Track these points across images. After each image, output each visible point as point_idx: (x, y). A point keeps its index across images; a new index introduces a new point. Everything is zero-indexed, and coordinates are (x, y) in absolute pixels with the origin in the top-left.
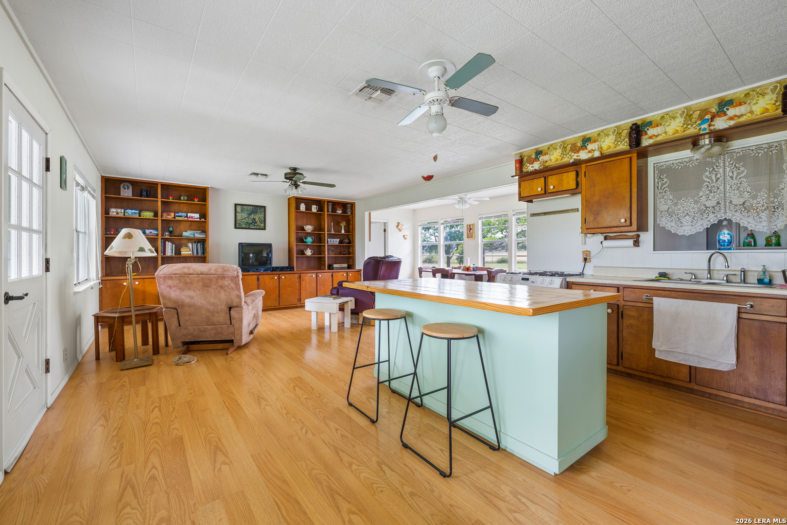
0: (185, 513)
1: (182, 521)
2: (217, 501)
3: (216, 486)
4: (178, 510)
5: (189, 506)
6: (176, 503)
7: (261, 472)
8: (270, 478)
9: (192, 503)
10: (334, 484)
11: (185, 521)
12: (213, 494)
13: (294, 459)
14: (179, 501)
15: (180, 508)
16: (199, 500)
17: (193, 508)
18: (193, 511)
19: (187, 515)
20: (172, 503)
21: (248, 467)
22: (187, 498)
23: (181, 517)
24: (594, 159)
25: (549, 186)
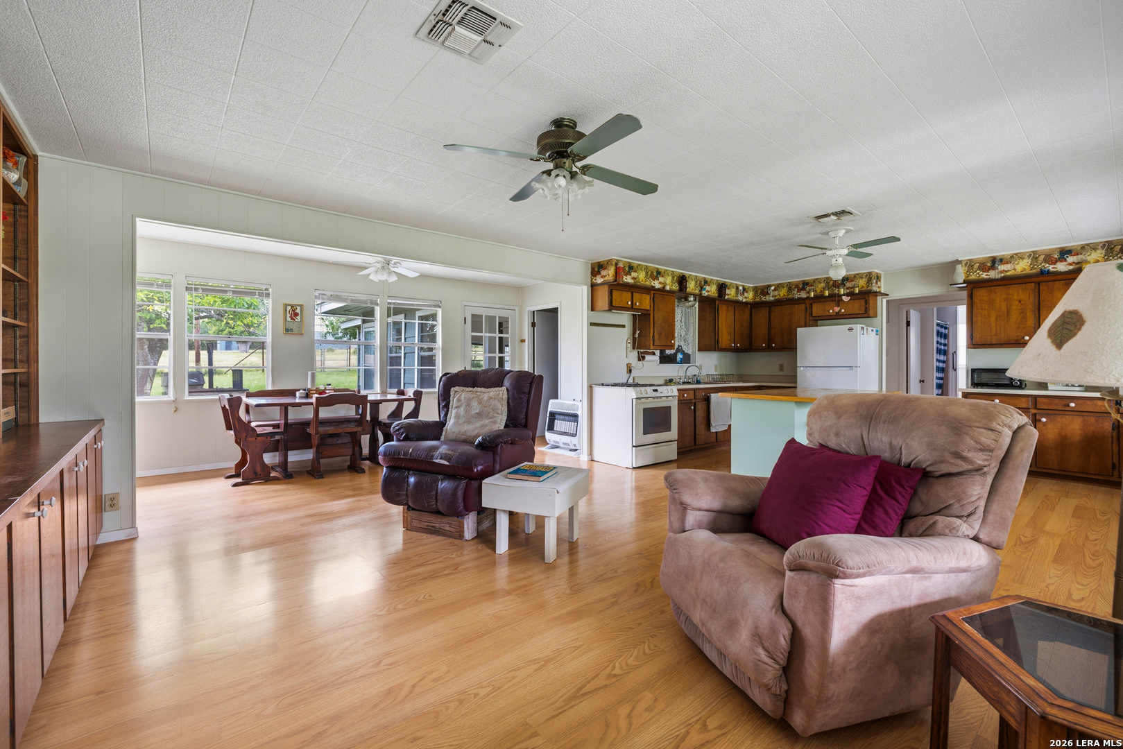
24: (662, 290)
25: (634, 302)
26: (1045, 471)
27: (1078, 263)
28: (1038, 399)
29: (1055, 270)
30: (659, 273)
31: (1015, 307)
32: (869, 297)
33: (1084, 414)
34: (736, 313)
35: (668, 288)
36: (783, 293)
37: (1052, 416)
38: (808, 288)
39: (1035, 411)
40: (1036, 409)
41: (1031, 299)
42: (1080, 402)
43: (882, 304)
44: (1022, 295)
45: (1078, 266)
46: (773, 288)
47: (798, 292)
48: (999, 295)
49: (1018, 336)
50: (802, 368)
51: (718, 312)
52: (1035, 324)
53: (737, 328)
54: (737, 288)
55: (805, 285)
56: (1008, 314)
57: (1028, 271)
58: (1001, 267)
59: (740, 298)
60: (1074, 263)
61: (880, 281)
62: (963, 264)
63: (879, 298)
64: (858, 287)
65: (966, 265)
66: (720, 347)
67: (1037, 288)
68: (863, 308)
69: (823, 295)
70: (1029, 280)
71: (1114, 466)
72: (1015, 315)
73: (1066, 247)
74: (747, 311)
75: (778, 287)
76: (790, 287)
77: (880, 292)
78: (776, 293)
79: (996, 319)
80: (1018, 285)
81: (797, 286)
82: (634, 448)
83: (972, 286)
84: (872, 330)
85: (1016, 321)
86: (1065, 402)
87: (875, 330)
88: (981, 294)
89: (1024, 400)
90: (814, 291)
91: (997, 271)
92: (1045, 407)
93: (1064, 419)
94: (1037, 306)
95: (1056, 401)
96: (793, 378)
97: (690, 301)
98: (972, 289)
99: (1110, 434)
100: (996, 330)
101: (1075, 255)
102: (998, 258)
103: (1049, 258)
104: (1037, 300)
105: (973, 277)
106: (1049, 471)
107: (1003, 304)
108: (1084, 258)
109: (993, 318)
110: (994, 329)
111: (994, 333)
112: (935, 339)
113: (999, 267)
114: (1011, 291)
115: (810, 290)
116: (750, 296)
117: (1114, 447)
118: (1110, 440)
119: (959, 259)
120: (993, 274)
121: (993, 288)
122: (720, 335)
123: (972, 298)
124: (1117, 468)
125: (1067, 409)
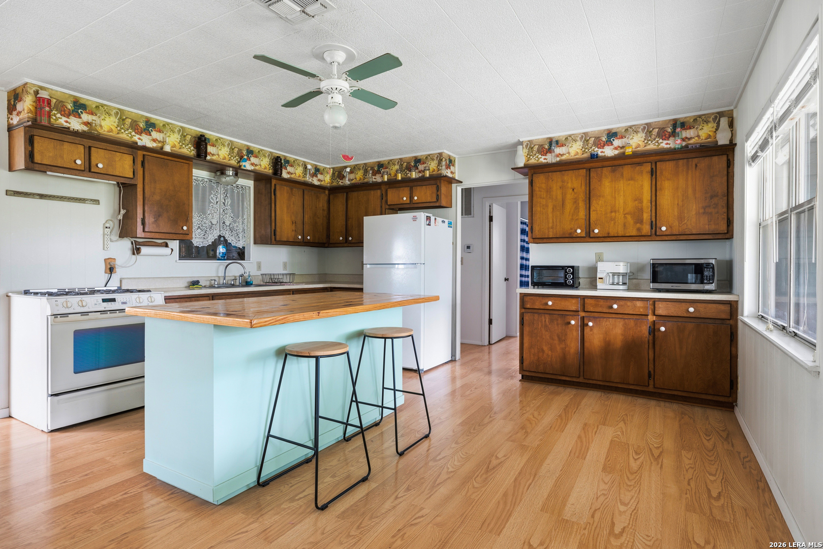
0: (596, 528)
1: (601, 524)
2: (566, 518)
3: (557, 530)
4: (600, 534)
5: (590, 530)
6: (600, 543)
7: (511, 514)
8: (511, 505)
9: (586, 532)
10: (480, 472)
11: (598, 522)
12: (565, 525)
13: (474, 503)
14: (596, 542)
15: (598, 534)
16: (579, 530)
17: (587, 527)
18: (588, 524)
19: (595, 525)
20: (603, 545)
21: (516, 525)
22: (589, 539)
23: (600, 528)
24: (160, 151)
25: (93, 163)
26: (591, 382)
27: (623, 147)
28: (586, 300)
29: (603, 154)
30: (150, 126)
31: (570, 196)
32: (440, 183)
33: (626, 317)
34: (306, 197)
35: (167, 149)
36: (359, 175)
37: (598, 319)
38: (383, 170)
39: (582, 314)
40: (585, 311)
41: (583, 187)
42: (622, 303)
43: (457, 192)
44: (574, 182)
45: (622, 151)
46: (348, 170)
47: (373, 175)
48: (556, 181)
49: (571, 229)
50: (368, 266)
51: (275, 195)
52: (586, 216)
53: (306, 217)
54: (306, 168)
55: (380, 167)
56: (563, 204)
57: (580, 156)
58: (558, 150)
59: (308, 179)
60: (619, 147)
61: (453, 165)
62: (524, 146)
63: (454, 185)
64: (429, 169)
65: (527, 146)
66: (278, 238)
67: (588, 175)
68: (435, 196)
69: (396, 179)
70: (582, 166)
71: (650, 375)
72: (569, 206)
73: (612, 129)
74: (324, 197)
75: (354, 169)
76: (366, 168)
77: (454, 179)
78: (352, 176)
79: (553, 209)
80: (572, 171)
81: (372, 168)
82: (49, 398)
83: (531, 171)
84: (443, 222)
85: (570, 213)
86: (609, 304)
87: (446, 221)
88: (540, 180)
89: (574, 301)
90: (387, 174)
91: (553, 154)
92: (592, 309)
93: (608, 323)
94: (588, 196)
95: (602, 302)
96: (360, 277)
97: (229, 176)
98: (532, 175)
99: (647, 339)
100: (553, 222)
101: (619, 139)
102: (554, 140)
103: (599, 143)
104: (588, 189)
105: (533, 161)
106: (594, 382)
107: (559, 192)
108: (627, 142)
109: (550, 209)
110: (551, 221)
111: (550, 225)
112: (519, 237)
113: (555, 150)
114: (566, 178)
115: (384, 172)
116: (326, 179)
117: (650, 353)
118: (647, 346)
119: (521, 140)
120: (550, 159)
121: (550, 174)
122: (278, 224)
123: (532, 186)
124: (652, 377)
125: (611, 311)
